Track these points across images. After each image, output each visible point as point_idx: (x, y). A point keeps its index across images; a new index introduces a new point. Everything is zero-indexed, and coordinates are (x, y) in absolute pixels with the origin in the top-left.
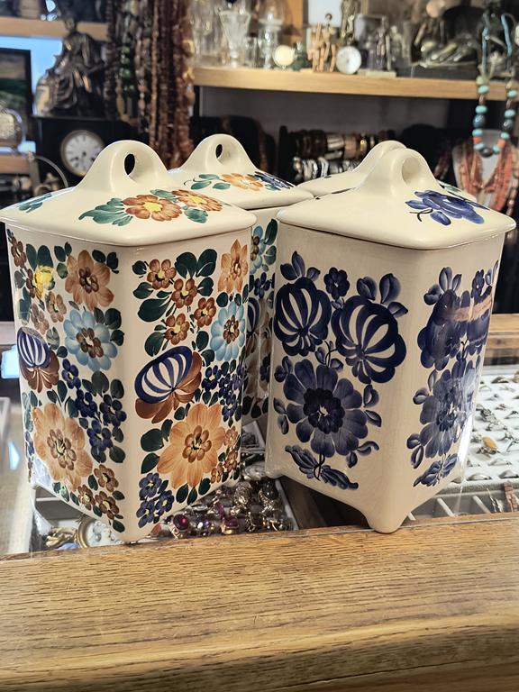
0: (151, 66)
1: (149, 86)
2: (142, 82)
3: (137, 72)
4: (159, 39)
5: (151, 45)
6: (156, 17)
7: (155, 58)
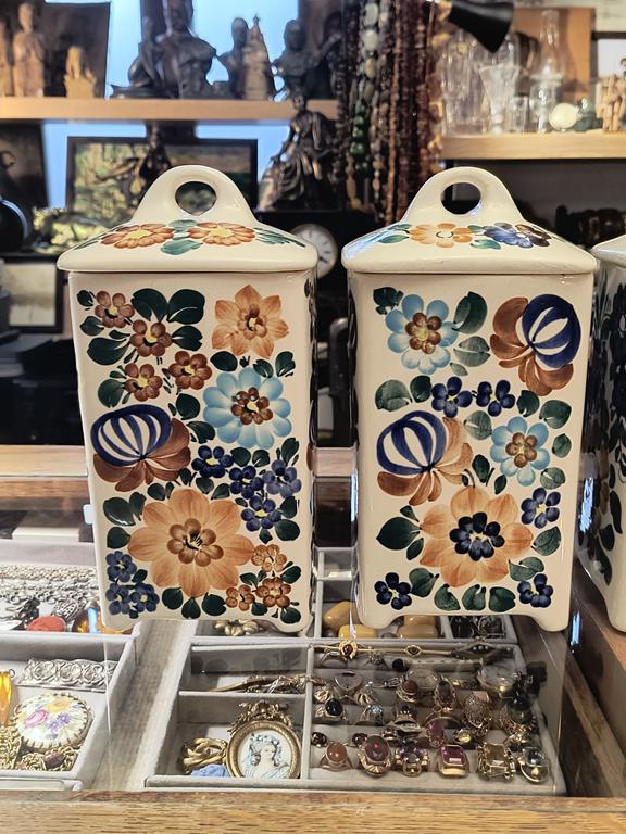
0: (388, 137)
1: (386, 163)
2: (377, 157)
3: (372, 146)
4: (399, 103)
5: (389, 111)
6: (396, 76)
7: (393, 127)
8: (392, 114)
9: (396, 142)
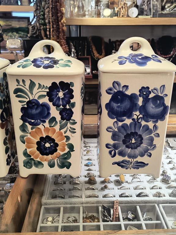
1: (50, 26)
2: (48, 24)
3: (46, 21)
7: (51, 15)
8: (50, 11)
9: (52, 20)
